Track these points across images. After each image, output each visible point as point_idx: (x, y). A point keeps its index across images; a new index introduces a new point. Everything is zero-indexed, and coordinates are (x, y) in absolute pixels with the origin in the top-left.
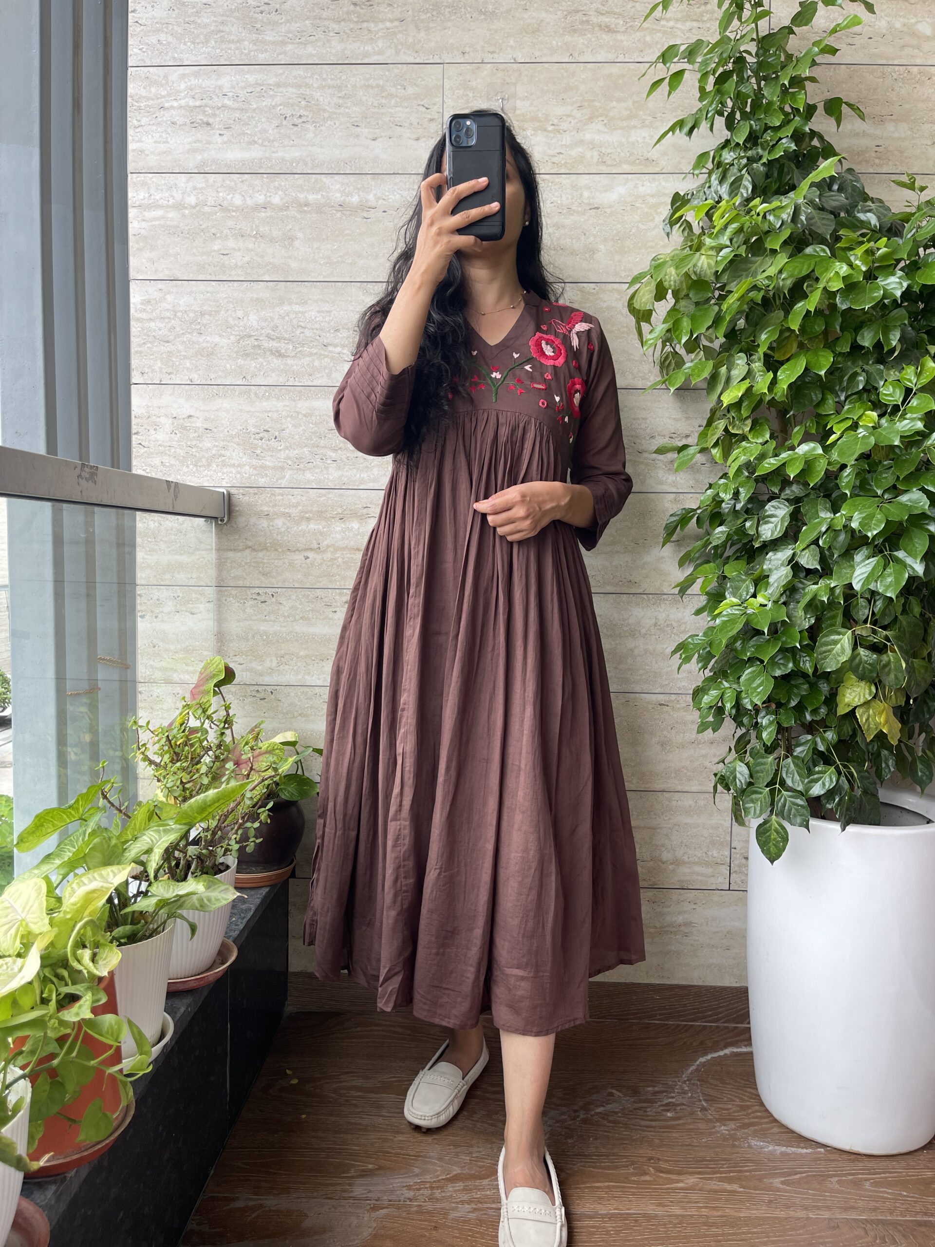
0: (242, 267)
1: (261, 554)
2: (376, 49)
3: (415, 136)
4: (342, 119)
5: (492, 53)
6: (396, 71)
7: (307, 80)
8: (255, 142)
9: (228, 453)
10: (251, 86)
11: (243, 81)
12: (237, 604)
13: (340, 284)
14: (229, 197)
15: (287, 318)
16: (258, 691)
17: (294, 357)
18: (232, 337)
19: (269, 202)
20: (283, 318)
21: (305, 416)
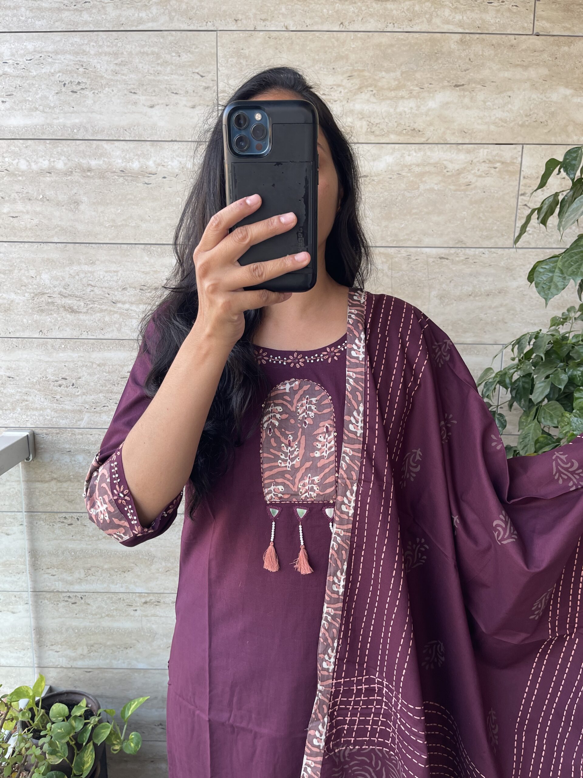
0: (30, 229)
1: (65, 485)
2: (150, 15)
3: (191, 104)
4: (119, 87)
5: (264, 20)
6: (170, 38)
7: (84, 47)
8: (37, 109)
9: (30, 398)
10: (29, 53)
11: (22, 49)
12: (47, 527)
13: (126, 246)
14: (15, 162)
15: (77, 277)
16: (69, 597)
17: (86, 313)
18: (26, 295)
19: (53, 167)
20: (74, 277)
21: (99, 365)
